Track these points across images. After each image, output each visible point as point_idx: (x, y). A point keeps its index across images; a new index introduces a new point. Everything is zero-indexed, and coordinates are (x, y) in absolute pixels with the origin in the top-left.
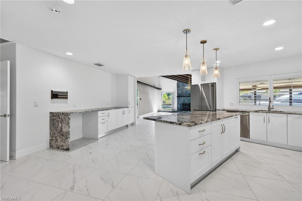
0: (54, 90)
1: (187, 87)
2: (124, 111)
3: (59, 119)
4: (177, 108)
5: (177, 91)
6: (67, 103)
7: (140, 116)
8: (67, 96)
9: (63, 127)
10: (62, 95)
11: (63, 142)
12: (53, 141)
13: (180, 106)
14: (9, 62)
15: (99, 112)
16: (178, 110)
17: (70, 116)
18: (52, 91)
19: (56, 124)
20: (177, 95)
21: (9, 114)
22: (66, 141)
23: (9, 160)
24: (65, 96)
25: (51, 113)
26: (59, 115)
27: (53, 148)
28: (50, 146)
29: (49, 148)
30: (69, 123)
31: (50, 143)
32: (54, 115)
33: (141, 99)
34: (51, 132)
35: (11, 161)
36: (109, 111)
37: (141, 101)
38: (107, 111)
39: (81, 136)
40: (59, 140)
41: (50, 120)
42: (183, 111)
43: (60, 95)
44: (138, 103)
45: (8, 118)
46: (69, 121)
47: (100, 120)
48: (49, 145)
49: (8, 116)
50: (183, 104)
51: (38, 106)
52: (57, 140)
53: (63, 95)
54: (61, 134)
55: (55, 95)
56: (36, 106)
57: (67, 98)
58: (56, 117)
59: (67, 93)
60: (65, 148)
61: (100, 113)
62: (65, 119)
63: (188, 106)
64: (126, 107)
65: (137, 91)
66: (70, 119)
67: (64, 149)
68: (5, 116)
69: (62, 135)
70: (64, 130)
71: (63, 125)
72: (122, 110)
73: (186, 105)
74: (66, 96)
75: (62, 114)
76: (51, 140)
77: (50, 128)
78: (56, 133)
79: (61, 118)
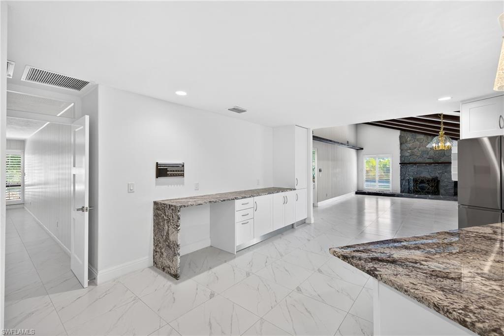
0: (160, 162)
1: (434, 145)
2: (285, 198)
3: (165, 215)
4: (401, 187)
5: (401, 153)
6: (183, 184)
7: (319, 203)
8: (183, 171)
9: (170, 233)
10: (173, 171)
11: (170, 261)
12: (157, 253)
13: (407, 184)
14: (87, 118)
15: (236, 201)
16: (401, 192)
17: (179, 213)
18: (157, 163)
19: (162, 224)
20: (401, 160)
21: (88, 206)
22: (174, 259)
23: (87, 286)
24: (179, 171)
25: (155, 203)
26: (164, 207)
27: (157, 267)
28: (154, 262)
29: (153, 265)
30: (178, 226)
31: (154, 256)
32: (159, 207)
33: (320, 171)
34: (155, 238)
35: (91, 287)
36: (256, 198)
37: (321, 173)
38: (253, 198)
39: (208, 243)
40: (165, 254)
41: (154, 215)
42: (417, 196)
43: (171, 171)
44: (316, 176)
45: (87, 214)
46: (178, 222)
47: (238, 217)
48: (153, 260)
49: (86, 210)
50: (415, 181)
51: (133, 192)
52: (162, 254)
53: (176, 171)
54: (167, 243)
55: (162, 171)
56: (131, 191)
57: (183, 175)
58: (160, 210)
59: (183, 166)
60: (172, 272)
61: (238, 203)
62: (173, 217)
63: (429, 184)
64: (291, 190)
65: (314, 153)
66: (179, 219)
67: (171, 274)
68: (82, 209)
69: (168, 246)
70: (171, 238)
71: (171, 227)
72: (281, 195)
73: (422, 182)
74: (181, 171)
75: (168, 207)
76: (155, 251)
77: (154, 231)
78: (161, 240)
79: (167, 214)
